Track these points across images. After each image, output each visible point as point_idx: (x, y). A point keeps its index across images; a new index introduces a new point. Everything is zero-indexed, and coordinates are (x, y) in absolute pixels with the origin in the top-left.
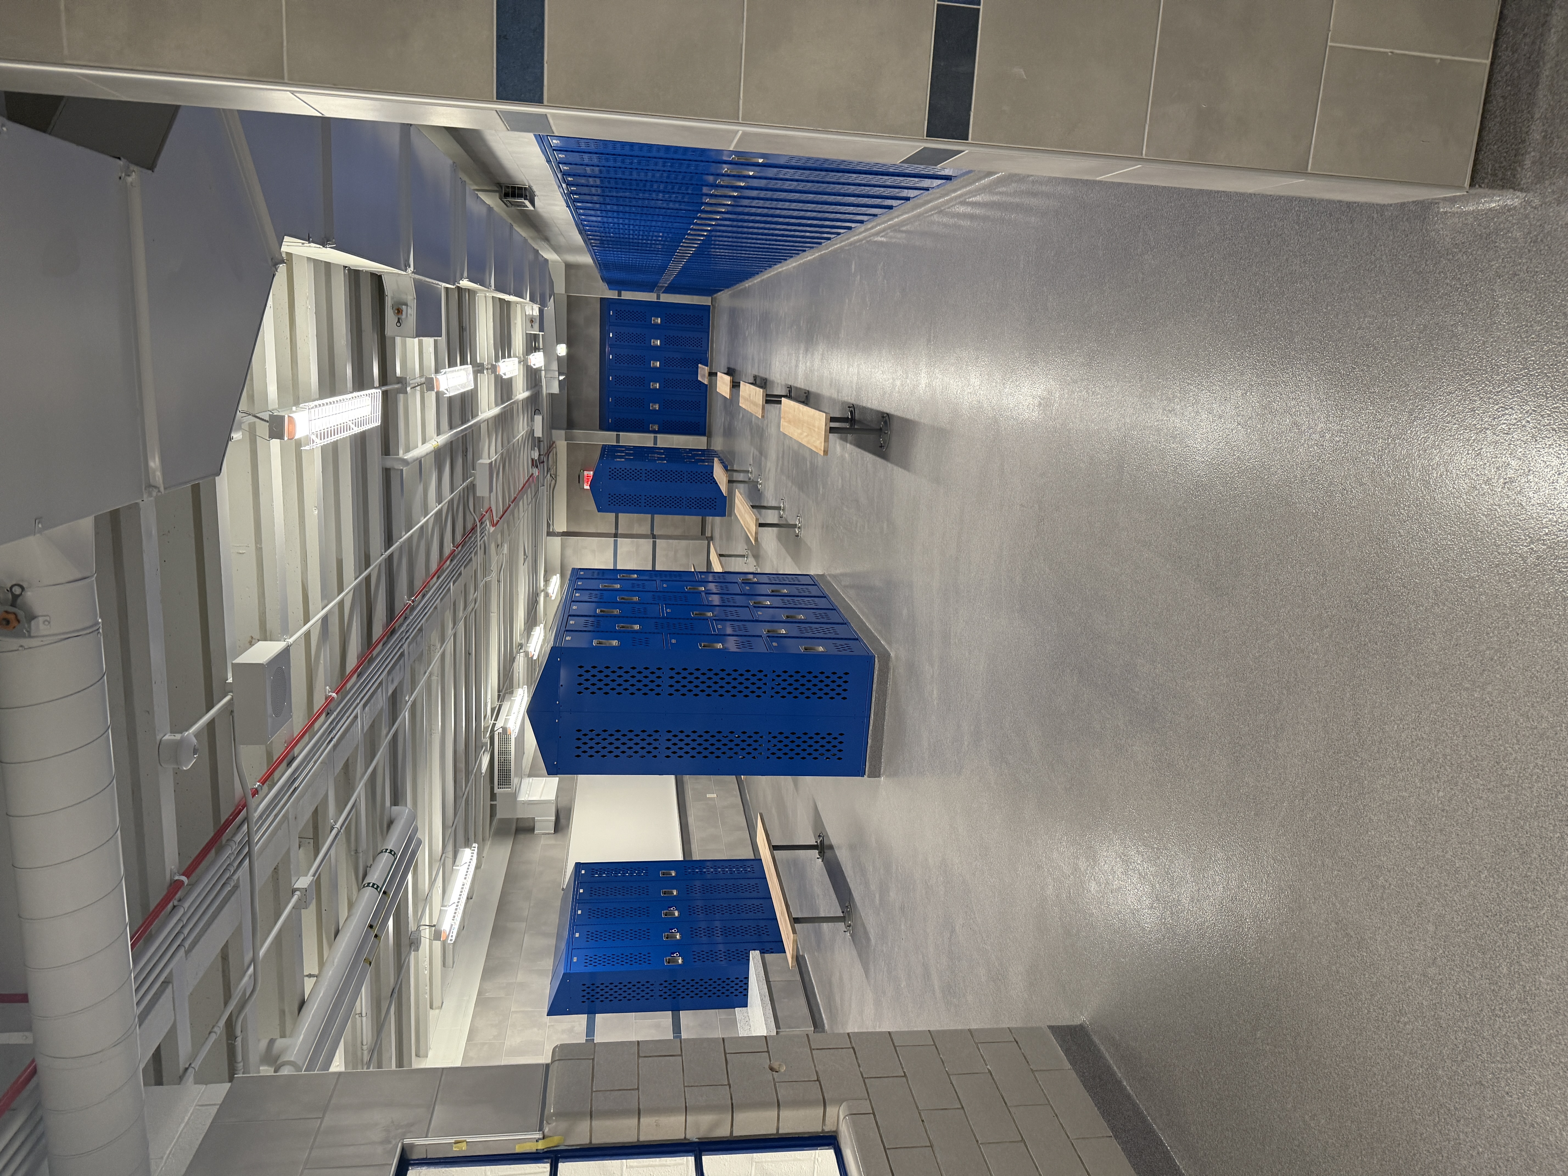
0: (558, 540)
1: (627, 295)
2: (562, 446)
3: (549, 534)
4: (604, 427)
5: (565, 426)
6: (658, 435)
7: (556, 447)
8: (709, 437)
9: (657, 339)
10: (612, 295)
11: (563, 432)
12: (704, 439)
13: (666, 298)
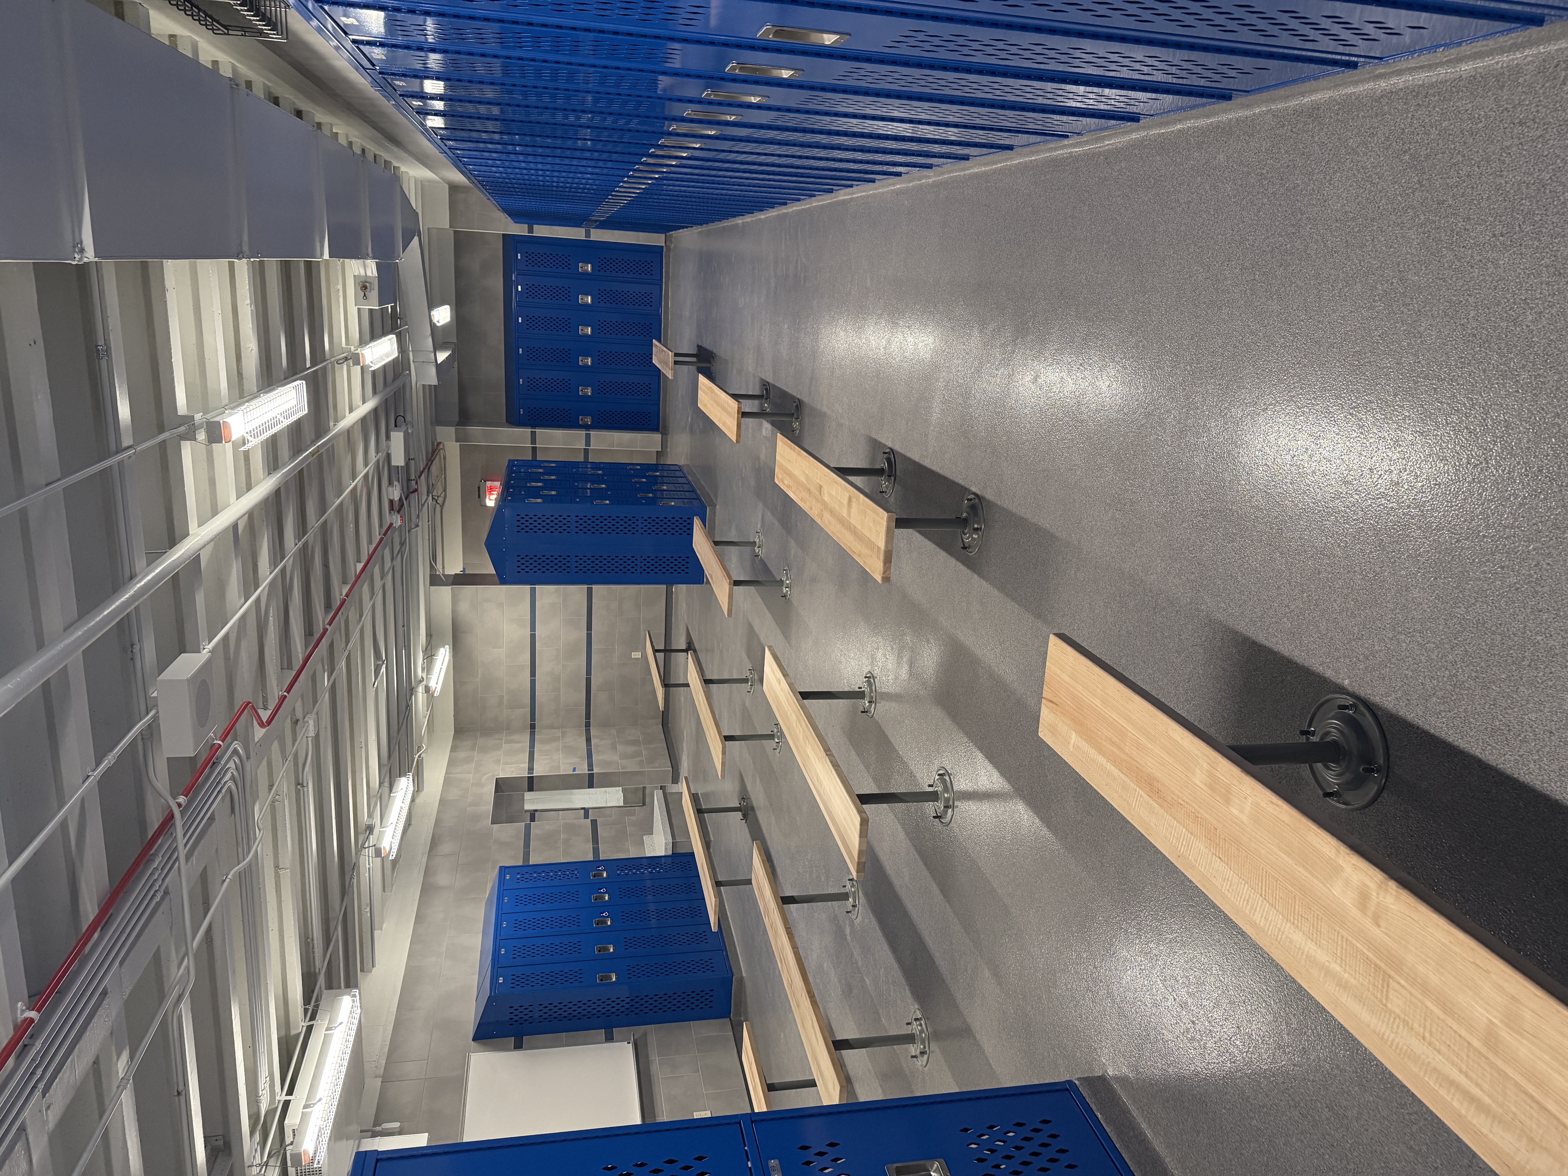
0: (445, 593)
1: (542, 231)
2: (452, 450)
3: (435, 580)
4: (514, 420)
5: (456, 418)
6: (593, 433)
7: (443, 449)
8: (665, 434)
9: (587, 294)
10: (519, 229)
11: (452, 429)
12: (657, 437)
13: (599, 235)
